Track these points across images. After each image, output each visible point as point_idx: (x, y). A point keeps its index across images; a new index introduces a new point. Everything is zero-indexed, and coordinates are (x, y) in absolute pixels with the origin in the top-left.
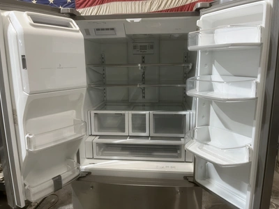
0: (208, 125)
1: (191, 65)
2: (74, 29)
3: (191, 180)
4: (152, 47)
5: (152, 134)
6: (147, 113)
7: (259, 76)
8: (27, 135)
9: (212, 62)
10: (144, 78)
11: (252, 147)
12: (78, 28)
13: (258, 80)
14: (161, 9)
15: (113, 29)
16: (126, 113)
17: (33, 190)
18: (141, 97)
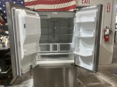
0: (79, 46)
1: (72, 28)
2: (37, 15)
3: (74, 65)
4: (57, 22)
5: (59, 51)
6: (58, 44)
7: (94, 31)
8: (24, 50)
9: (80, 27)
10: (54, 32)
11: (93, 51)
12: (38, 15)
13: (94, 32)
14: (58, 8)
15: (46, 15)
16: (50, 44)
17: (24, 70)
18: (53, 39)
